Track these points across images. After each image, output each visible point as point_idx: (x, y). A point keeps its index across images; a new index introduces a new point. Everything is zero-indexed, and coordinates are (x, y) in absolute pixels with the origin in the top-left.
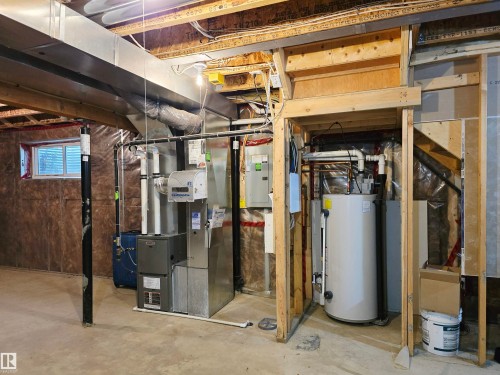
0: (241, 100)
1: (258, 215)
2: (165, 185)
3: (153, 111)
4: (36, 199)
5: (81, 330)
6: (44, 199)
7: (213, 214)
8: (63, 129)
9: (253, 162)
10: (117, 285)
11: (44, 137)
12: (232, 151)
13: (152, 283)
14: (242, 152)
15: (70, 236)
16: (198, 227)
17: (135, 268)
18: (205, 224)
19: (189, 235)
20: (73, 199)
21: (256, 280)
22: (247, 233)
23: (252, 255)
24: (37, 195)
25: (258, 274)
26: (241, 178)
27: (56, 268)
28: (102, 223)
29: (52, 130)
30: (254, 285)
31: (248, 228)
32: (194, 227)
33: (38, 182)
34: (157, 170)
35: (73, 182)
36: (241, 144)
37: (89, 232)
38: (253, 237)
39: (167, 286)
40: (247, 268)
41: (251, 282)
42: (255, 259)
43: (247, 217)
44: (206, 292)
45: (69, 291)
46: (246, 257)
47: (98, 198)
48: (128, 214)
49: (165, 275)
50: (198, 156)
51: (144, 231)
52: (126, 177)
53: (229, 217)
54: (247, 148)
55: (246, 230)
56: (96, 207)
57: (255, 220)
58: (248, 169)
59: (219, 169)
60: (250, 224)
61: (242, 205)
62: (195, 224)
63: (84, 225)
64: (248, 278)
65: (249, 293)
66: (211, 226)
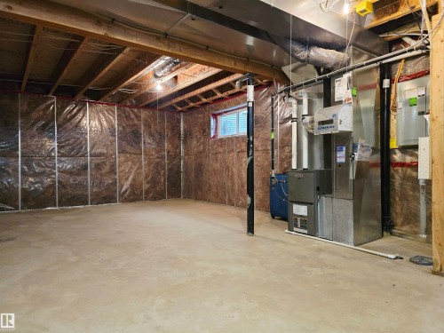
0: (393, 35)
1: (412, 155)
2: (312, 122)
3: (303, 54)
4: (220, 153)
5: (246, 237)
6: (224, 153)
7: (359, 147)
8: (237, 98)
9: (407, 97)
10: (273, 217)
11: (225, 107)
12: (382, 89)
13: (300, 210)
14: (393, 91)
15: (241, 180)
16: (343, 160)
17: (286, 198)
18: (349, 156)
19: (334, 167)
20: (242, 151)
21: (409, 223)
22: (398, 175)
23: (404, 197)
24: (220, 150)
25: (412, 218)
26: (392, 117)
27: (231, 204)
28: (262, 168)
29: (230, 100)
30: (406, 228)
31: (400, 169)
32: (339, 160)
33: (221, 140)
34: (305, 112)
35: (243, 137)
36: (392, 82)
37: (252, 162)
38: (405, 178)
39: (313, 213)
40: (398, 210)
41: (402, 225)
42: (407, 200)
43: (398, 157)
44: (351, 222)
45: (239, 216)
46: (397, 199)
47: (260, 149)
48: (282, 160)
49: (311, 204)
50: (344, 93)
51: (294, 166)
52: (281, 130)
53: (377, 158)
54: (398, 84)
55: (397, 171)
56: (258, 157)
57: (408, 159)
58: (400, 105)
59: (367, 110)
60: (403, 165)
61: (393, 145)
62: (341, 157)
63: (248, 156)
64: (399, 221)
65: (400, 235)
66: (356, 158)
